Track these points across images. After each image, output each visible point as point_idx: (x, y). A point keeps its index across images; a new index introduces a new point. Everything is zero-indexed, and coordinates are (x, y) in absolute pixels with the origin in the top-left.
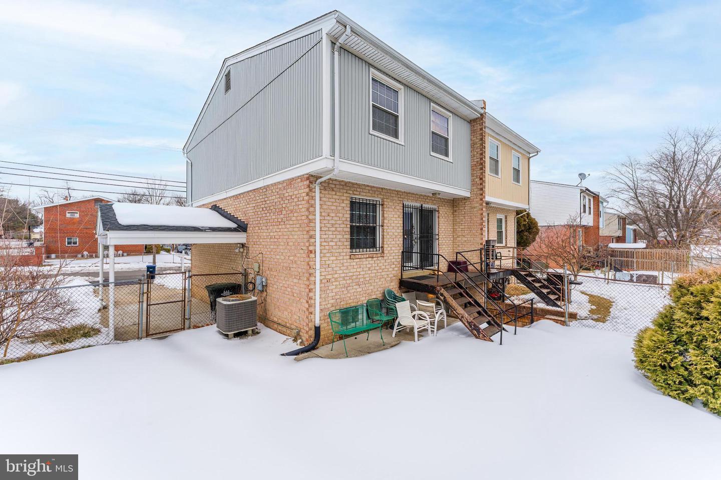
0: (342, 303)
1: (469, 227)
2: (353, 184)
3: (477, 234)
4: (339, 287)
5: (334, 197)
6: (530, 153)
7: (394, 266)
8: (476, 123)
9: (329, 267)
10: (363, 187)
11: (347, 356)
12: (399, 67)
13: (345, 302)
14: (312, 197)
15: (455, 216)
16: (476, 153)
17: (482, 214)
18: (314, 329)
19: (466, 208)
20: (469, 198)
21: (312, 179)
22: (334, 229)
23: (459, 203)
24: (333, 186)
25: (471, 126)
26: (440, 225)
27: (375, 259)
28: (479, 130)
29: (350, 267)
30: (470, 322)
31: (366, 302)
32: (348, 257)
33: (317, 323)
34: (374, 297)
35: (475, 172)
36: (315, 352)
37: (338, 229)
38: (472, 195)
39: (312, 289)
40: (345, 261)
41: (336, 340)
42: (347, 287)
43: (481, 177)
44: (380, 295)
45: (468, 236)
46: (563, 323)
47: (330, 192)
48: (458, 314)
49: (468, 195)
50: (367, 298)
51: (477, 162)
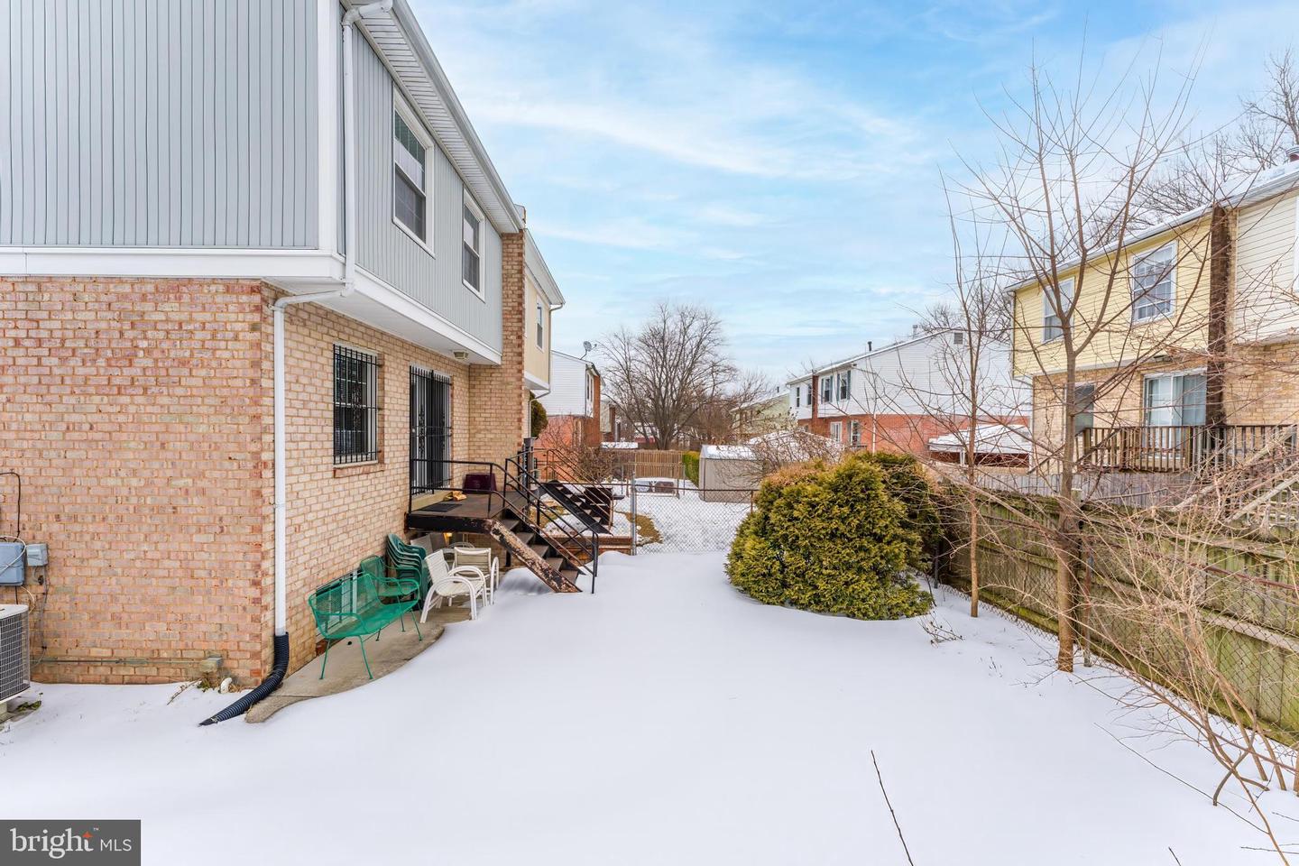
0: (321, 575)
1: (499, 415)
2: (339, 317)
3: (512, 428)
4: (315, 540)
5: (307, 339)
6: (551, 303)
7: (397, 489)
8: (510, 242)
9: (298, 498)
10: (355, 326)
11: (371, 678)
12: (440, 107)
13: (325, 572)
14: (267, 335)
15: (472, 395)
16: (511, 292)
17: (520, 396)
18: (271, 643)
19: (493, 383)
20: (498, 365)
21: (266, 293)
22: (305, 413)
23: (480, 373)
24: (305, 316)
25: (503, 244)
26: (455, 409)
27: (371, 476)
28: (516, 255)
29: (333, 497)
30: (547, 570)
31: (357, 566)
32: (330, 474)
33: (281, 627)
34: (370, 553)
35: (510, 324)
36: (280, 692)
37: (315, 413)
38: (504, 362)
39: (267, 552)
40: (326, 483)
41: (310, 657)
42: (329, 539)
43: (520, 334)
44: (378, 549)
45: (495, 431)
46: (628, 552)
47: (301, 330)
48: (526, 560)
49: (497, 360)
50: (360, 558)
51: (513, 307)
